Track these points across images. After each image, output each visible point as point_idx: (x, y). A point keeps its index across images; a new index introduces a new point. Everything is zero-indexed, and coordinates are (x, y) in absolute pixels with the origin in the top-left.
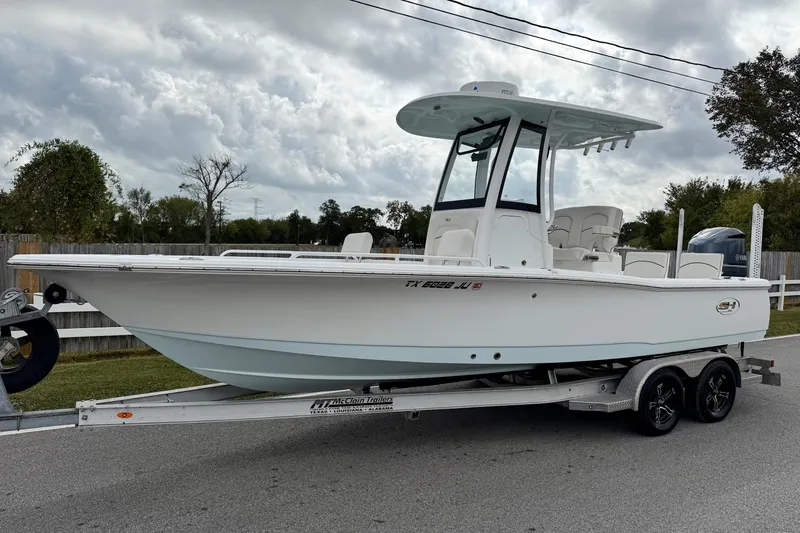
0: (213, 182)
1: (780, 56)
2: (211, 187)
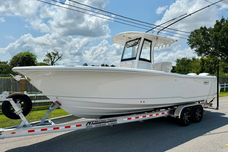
0: (53, 59)
1: (206, 28)
2: (53, 60)
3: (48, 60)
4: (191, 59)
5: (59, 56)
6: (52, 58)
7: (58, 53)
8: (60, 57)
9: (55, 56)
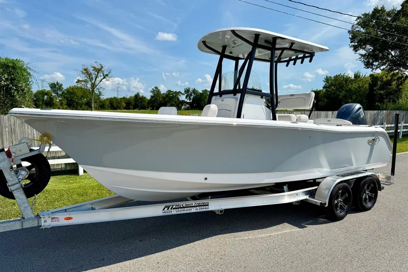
0: (94, 79)
2: (93, 81)
3: (86, 81)
4: (352, 76)
5: (105, 73)
6: (92, 78)
7: (102, 67)
8: (107, 75)
9: (98, 73)
